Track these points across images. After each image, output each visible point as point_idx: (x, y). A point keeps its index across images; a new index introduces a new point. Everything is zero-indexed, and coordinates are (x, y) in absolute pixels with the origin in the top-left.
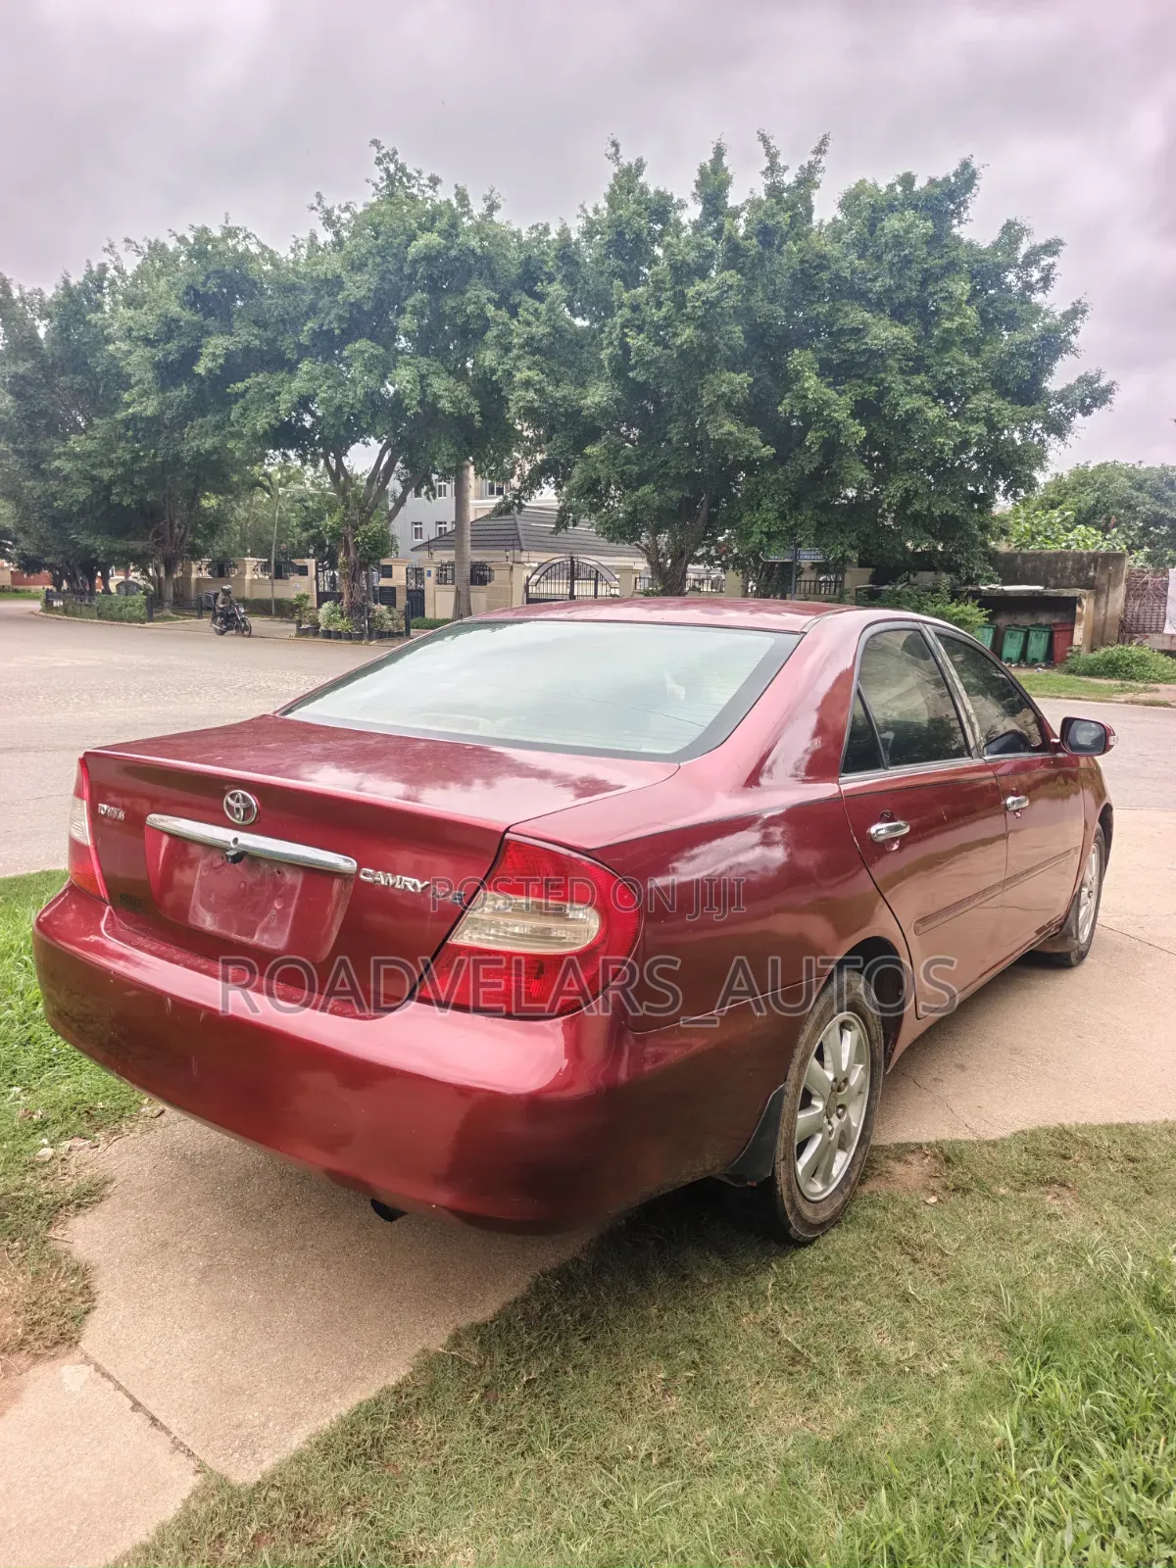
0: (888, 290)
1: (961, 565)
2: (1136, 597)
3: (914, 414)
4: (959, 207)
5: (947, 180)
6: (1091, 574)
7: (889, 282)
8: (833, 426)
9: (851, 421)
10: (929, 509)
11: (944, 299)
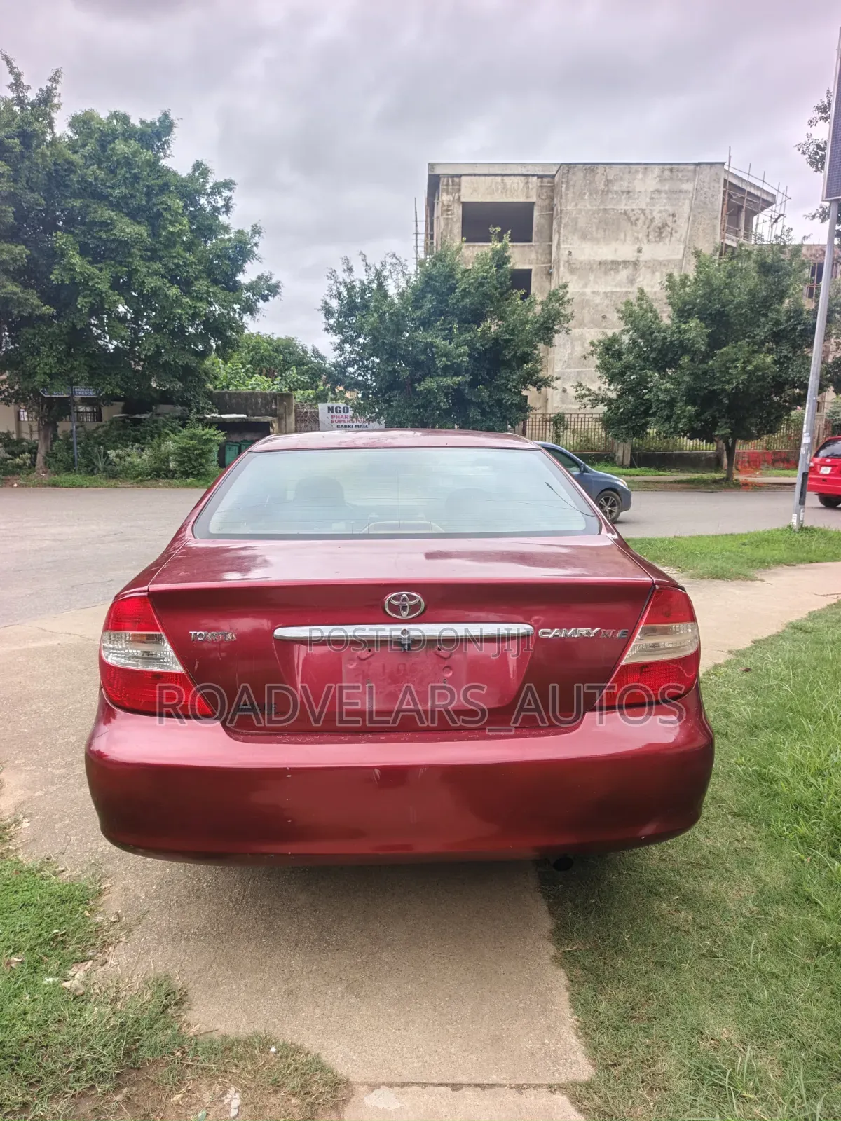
0: (124, 197)
1: (190, 400)
2: (303, 421)
3: (156, 291)
4: (163, 144)
5: (153, 124)
6: (274, 407)
7: (125, 191)
8: (98, 295)
9: (111, 292)
10: (174, 360)
11: (165, 210)
